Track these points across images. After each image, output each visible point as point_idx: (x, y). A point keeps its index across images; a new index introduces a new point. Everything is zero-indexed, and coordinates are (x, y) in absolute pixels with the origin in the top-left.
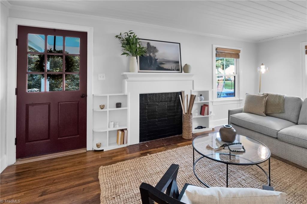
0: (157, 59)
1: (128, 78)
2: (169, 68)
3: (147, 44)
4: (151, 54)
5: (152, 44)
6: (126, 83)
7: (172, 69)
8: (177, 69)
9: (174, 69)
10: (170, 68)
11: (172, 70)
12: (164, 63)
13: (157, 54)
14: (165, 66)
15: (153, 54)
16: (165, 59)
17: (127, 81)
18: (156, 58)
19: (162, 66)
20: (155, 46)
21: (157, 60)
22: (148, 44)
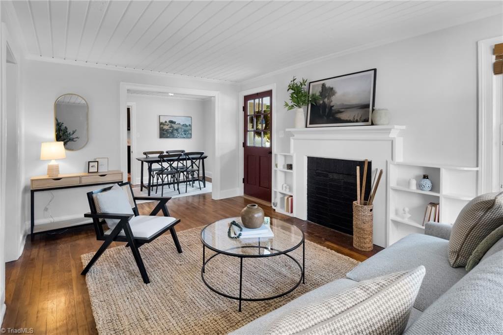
0: (333, 106)
1: (294, 136)
2: (348, 119)
3: (321, 86)
4: (326, 100)
5: (328, 84)
6: (292, 141)
7: (355, 119)
8: (363, 118)
9: (359, 120)
10: (352, 119)
11: (354, 122)
12: (343, 110)
13: (333, 98)
14: (343, 116)
15: (328, 99)
16: (345, 103)
17: (293, 139)
18: (332, 104)
19: (339, 116)
20: (331, 87)
21: (333, 108)
22: (323, 85)
